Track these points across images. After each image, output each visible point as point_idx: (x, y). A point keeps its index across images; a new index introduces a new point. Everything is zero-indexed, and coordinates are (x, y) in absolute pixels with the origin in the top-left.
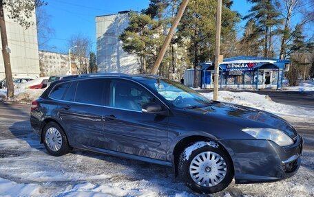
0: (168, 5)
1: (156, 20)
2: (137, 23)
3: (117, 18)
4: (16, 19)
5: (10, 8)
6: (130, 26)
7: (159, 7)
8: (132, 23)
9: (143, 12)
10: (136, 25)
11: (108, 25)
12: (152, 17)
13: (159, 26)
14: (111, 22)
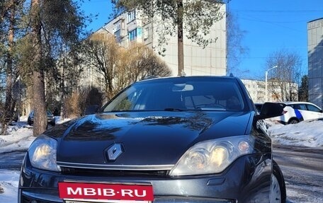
4: (194, 39)
5: (189, 27)
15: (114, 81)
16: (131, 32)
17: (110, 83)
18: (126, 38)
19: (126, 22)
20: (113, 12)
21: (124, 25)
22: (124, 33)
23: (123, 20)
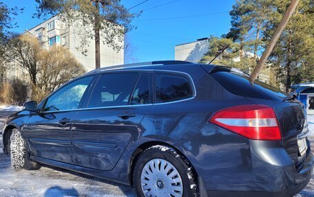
0: (252, 27)
1: (237, 43)
2: (218, 47)
3: (198, 44)
4: (110, 45)
5: (105, 35)
6: (211, 50)
7: (241, 29)
8: (212, 47)
9: (223, 36)
10: (216, 49)
11: (190, 52)
12: (234, 40)
13: (241, 48)
14: (192, 49)
15: (38, 76)
16: (51, 39)
17: (34, 78)
18: (46, 44)
19: (47, 30)
20: (37, 12)
21: (45, 33)
22: (45, 39)
23: (44, 29)
